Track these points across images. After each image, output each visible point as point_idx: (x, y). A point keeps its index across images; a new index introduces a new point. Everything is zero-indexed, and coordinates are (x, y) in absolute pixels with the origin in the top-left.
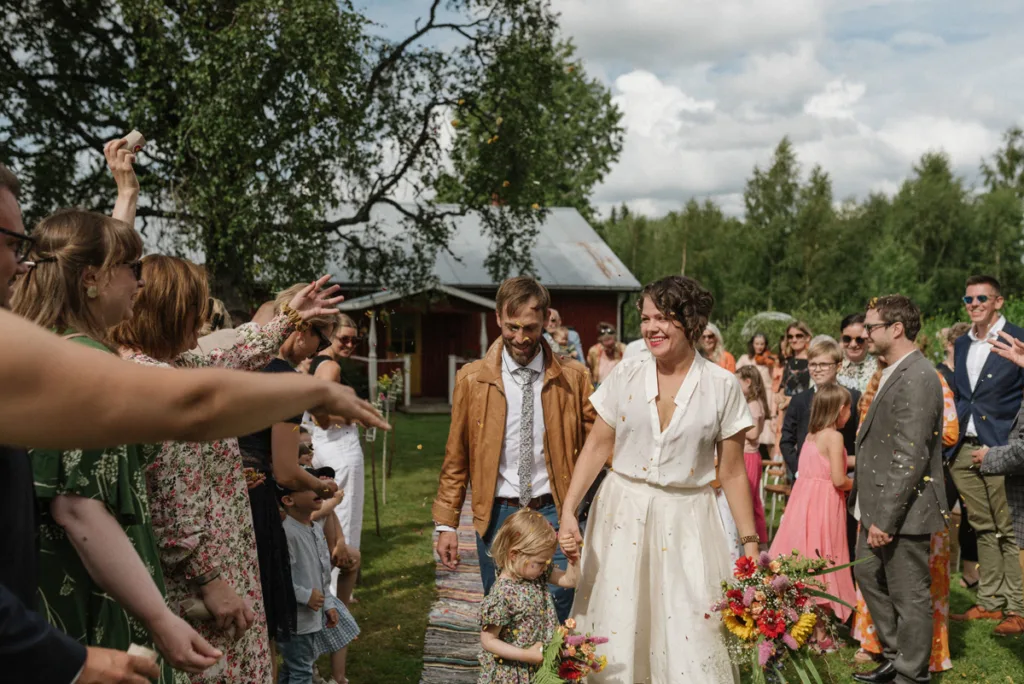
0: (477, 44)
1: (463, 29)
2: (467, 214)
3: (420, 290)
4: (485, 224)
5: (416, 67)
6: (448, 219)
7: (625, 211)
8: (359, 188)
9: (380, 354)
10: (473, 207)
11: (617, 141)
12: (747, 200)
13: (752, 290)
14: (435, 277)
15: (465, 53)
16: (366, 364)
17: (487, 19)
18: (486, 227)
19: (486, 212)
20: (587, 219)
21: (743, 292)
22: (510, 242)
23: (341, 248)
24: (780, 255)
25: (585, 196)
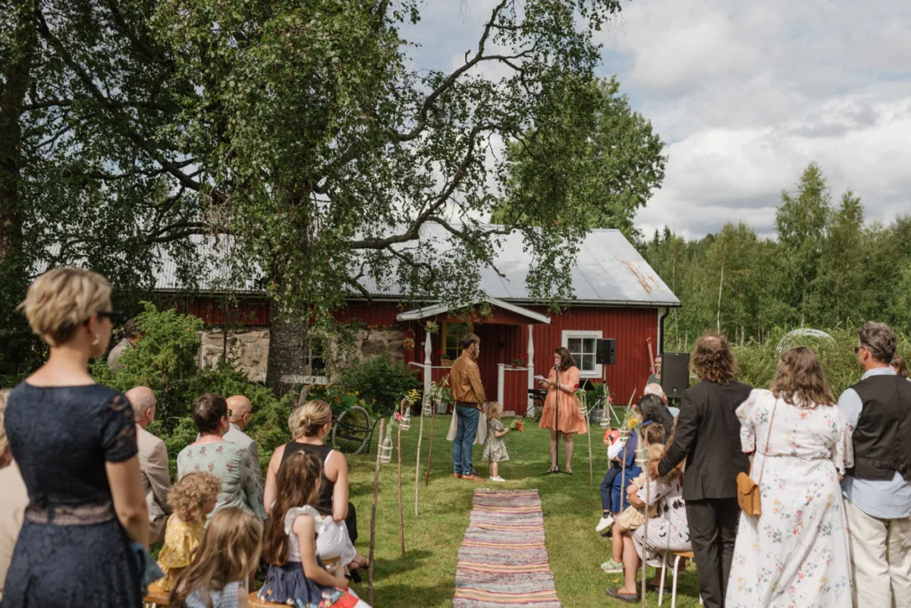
0: (522, 75)
1: (509, 60)
2: (512, 232)
3: (466, 304)
4: (528, 241)
5: (466, 97)
6: (493, 237)
7: (668, 232)
8: (412, 208)
9: (435, 361)
10: (517, 227)
11: (659, 169)
12: (780, 224)
13: (785, 306)
14: (482, 292)
15: (512, 83)
16: (423, 369)
17: (532, 50)
18: (528, 245)
19: (529, 231)
20: (631, 240)
21: (777, 307)
22: (551, 259)
23: (395, 263)
24: (812, 274)
25: (628, 219)
